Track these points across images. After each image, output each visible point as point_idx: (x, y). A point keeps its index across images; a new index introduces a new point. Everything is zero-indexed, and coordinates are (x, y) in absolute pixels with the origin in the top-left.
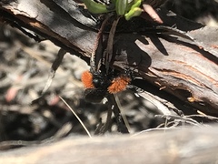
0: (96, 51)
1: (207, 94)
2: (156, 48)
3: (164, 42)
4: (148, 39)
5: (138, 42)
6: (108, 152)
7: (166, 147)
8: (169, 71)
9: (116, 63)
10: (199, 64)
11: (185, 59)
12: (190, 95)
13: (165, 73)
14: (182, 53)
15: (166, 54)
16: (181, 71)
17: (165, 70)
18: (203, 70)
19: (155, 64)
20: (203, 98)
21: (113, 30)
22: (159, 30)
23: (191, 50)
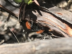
0: (19, 15)
1: (55, 29)
2: (38, 14)
3: (41, 12)
4: (36, 11)
5: (33, 12)
6: (14, 49)
7: (32, 47)
8: (43, 21)
9: (26, 19)
10: (52, 19)
11: (47, 17)
12: (49, 29)
13: (41, 22)
14: (47, 15)
15: (42, 16)
16: (46, 21)
17: (41, 21)
18: (53, 21)
19: (38, 19)
20: (53, 30)
21: (25, 8)
22: (39, 8)
23: (50, 14)
